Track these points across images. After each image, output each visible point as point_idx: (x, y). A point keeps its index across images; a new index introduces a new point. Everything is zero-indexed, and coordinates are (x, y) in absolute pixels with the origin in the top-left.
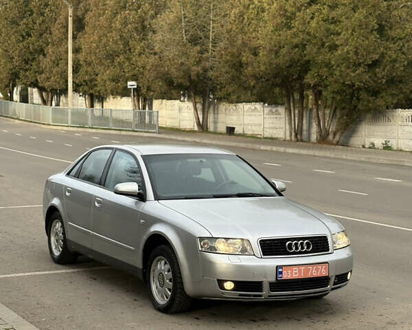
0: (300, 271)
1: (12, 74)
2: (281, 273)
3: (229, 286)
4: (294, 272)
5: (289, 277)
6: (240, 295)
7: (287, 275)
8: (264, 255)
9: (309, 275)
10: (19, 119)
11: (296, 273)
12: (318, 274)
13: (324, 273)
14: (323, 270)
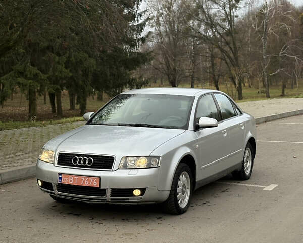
0: (74, 179)
2: (60, 178)
4: (70, 179)
5: (66, 183)
7: (64, 181)
8: (58, 164)
9: (82, 184)
11: (71, 181)
12: (90, 185)
13: (95, 184)
14: (94, 182)
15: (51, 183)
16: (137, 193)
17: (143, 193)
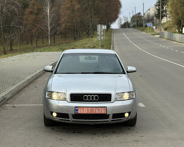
0: (88, 110)
1: (179, 21)
2: (77, 110)
3: (55, 115)
4: (85, 110)
5: (82, 112)
6: (60, 119)
7: (80, 111)
8: (71, 101)
10: (176, 41)
11: (85, 111)
12: (100, 112)
13: (103, 112)
14: (103, 111)
15: (68, 114)
16: (127, 115)
17: (129, 115)
